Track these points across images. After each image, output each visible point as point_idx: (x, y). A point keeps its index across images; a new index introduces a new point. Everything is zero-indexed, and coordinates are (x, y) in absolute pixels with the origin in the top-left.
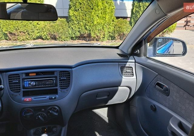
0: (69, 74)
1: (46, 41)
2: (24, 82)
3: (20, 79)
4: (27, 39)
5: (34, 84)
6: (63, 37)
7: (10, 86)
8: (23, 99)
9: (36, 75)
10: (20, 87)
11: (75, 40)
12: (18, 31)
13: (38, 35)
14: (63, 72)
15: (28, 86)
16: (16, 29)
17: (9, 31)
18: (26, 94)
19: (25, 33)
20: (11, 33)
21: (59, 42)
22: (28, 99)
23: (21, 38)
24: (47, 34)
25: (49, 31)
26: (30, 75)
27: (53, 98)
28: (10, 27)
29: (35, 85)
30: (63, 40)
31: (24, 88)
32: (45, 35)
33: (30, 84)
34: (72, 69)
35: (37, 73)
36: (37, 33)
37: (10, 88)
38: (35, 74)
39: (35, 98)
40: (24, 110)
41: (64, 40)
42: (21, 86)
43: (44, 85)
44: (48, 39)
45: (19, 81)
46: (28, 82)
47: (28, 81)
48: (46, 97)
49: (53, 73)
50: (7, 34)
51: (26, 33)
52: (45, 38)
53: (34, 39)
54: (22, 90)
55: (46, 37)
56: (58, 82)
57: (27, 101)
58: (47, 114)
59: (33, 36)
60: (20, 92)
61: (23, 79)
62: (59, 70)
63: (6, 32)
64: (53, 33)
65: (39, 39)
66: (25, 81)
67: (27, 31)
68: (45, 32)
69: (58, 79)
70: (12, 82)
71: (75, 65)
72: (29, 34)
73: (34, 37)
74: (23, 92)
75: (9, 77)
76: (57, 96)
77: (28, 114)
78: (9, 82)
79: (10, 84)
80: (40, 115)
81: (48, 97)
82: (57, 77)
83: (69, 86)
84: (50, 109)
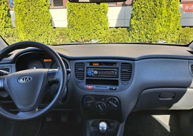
3: (84, 67)
5: (97, 73)
7: (75, 73)
8: (86, 86)
15: (91, 74)
18: (89, 82)
22: (90, 87)
26: (94, 64)
27: (114, 89)
33: (93, 73)
34: (135, 62)
35: (100, 63)
37: (76, 75)
39: (96, 87)
42: (85, 74)
43: (105, 75)
46: (91, 71)
57: (89, 89)
58: (106, 105)
60: (83, 79)
61: (87, 68)
62: (120, 62)
64: (113, 42)
66: (89, 70)
69: (120, 71)
70: (78, 69)
74: (87, 79)
75: (75, 65)
76: (118, 87)
77: (89, 102)
78: (75, 69)
79: (75, 71)
80: (99, 104)
81: (108, 87)
82: (118, 68)
83: (130, 79)
84: (110, 100)
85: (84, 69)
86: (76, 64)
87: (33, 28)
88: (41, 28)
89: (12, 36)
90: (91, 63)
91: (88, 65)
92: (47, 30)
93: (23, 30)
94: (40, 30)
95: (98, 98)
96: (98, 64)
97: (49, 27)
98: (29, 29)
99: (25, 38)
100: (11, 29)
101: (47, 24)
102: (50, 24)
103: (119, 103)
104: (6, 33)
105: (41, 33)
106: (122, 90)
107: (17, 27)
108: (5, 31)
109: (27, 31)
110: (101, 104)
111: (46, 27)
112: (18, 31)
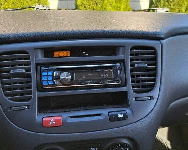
0: (155, 53)
2: (41, 74)
8: (39, 118)
9: (72, 55)
10: (30, 87)
15: (51, 83)
26: (56, 54)
31: (41, 87)
33: (58, 78)
35: (74, 51)
37: (4, 89)
39: (71, 117)
42: (34, 84)
45: (26, 71)
46: (50, 73)
47: (53, 70)
48: (100, 115)
54: (36, 94)
56: (129, 73)
60: (29, 99)
61: (37, 65)
66: (44, 70)
69: (129, 68)
70: (9, 72)
82: (124, 61)
83: (153, 86)
84: (112, 147)
85: (29, 70)
90: (48, 52)
91: (40, 57)
96: (68, 53)
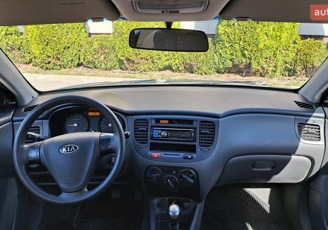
0: (214, 125)
1: (177, 73)
3: (147, 126)
4: (150, 69)
5: (166, 135)
6: (204, 69)
7: (135, 134)
8: (150, 153)
9: (169, 123)
10: (147, 137)
11: (223, 73)
12: (139, 57)
13: (167, 63)
14: (206, 122)
15: (157, 136)
16: (136, 54)
17: (126, 56)
18: (154, 147)
19: (148, 60)
20: (128, 60)
21: (196, 75)
22: (156, 154)
23: (143, 68)
24: (180, 62)
25: (184, 58)
26: (161, 121)
27: (190, 157)
28: (128, 50)
29: (167, 137)
30: (203, 74)
31: (152, 138)
32: (176, 64)
33: (160, 134)
34: (219, 119)
35: (171, 121)
36: (166, 61)
37: (135, 137)
38: (167, 122)
39: (165, 154)
40: (150, 169)
41: (205, 73)
42: (149, 136)
43: (178, 137)
44: (180, 71)
46: (157, 131)
47: (159, 130)
48: (179, 155)
49: (191, 122)
50: (123, 60)
51: (150, 61)
52: (176, 69)
53: (160, 70)
54: (150, 141)
55: (178, 67)
56: (198, 135)
57: (156, 157)
58: (179, 179)
59: (159, 65)
60: (146, 143)
61: (152, 126)
62: (200, 119)
63: (122, 58)
64: (188, 62)
65: (167, 71)
66: (154, 130)
67: (150, 58)
68: (177, 60)
69: (198, 132)
70: (138, 129)
71: (223, 114)
72: (153, 62)
73: (160, 67)
74: (151, 143)
75: (135, 123)
76: (195, 155)
77: (154, 175)
78: (135, 128)
79: (135, 131)
80: (169, 178)
81: (182, 155)
82: (196, 128)
83: (212, 143)
84: (184, 173)
85: (147, 129)
86: (136, 121)
87: (55, 37)
88: (68, 36)
89: (19, 49)
90: (158, 121)
91: (154, 122)
92: (78, 39)
93: (37, 39)
94: (66, 40)
95: (167, 170)
97: (81, 34)
98: (48, 39)
99: (40, 53)
100: (16, 37)
101: (78, 30)
102: (83, 30)
103: (197, 178)
104: (8, 44)
105: (68, 45)
106: (200, 159)
107: (27, 35)
108: (7, 40)
109: (45, 41)
110: (172, 178)
111: (77, 35)
112: (28, 41)
